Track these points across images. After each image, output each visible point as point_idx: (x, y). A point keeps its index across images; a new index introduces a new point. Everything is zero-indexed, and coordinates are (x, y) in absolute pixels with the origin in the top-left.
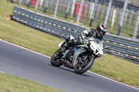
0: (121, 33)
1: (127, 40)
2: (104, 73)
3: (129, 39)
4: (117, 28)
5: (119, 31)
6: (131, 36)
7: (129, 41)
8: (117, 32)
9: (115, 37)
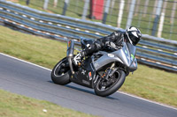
0: (67, 13)
1: (75, 21)
2: (47, 63)
3: (77, 19)
4: (62, 5)
5: (65, 9)
6: (80, 15)
7: (78, 22)
8: (61, 11)
9: (59, 18)
